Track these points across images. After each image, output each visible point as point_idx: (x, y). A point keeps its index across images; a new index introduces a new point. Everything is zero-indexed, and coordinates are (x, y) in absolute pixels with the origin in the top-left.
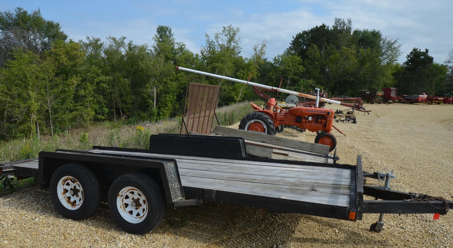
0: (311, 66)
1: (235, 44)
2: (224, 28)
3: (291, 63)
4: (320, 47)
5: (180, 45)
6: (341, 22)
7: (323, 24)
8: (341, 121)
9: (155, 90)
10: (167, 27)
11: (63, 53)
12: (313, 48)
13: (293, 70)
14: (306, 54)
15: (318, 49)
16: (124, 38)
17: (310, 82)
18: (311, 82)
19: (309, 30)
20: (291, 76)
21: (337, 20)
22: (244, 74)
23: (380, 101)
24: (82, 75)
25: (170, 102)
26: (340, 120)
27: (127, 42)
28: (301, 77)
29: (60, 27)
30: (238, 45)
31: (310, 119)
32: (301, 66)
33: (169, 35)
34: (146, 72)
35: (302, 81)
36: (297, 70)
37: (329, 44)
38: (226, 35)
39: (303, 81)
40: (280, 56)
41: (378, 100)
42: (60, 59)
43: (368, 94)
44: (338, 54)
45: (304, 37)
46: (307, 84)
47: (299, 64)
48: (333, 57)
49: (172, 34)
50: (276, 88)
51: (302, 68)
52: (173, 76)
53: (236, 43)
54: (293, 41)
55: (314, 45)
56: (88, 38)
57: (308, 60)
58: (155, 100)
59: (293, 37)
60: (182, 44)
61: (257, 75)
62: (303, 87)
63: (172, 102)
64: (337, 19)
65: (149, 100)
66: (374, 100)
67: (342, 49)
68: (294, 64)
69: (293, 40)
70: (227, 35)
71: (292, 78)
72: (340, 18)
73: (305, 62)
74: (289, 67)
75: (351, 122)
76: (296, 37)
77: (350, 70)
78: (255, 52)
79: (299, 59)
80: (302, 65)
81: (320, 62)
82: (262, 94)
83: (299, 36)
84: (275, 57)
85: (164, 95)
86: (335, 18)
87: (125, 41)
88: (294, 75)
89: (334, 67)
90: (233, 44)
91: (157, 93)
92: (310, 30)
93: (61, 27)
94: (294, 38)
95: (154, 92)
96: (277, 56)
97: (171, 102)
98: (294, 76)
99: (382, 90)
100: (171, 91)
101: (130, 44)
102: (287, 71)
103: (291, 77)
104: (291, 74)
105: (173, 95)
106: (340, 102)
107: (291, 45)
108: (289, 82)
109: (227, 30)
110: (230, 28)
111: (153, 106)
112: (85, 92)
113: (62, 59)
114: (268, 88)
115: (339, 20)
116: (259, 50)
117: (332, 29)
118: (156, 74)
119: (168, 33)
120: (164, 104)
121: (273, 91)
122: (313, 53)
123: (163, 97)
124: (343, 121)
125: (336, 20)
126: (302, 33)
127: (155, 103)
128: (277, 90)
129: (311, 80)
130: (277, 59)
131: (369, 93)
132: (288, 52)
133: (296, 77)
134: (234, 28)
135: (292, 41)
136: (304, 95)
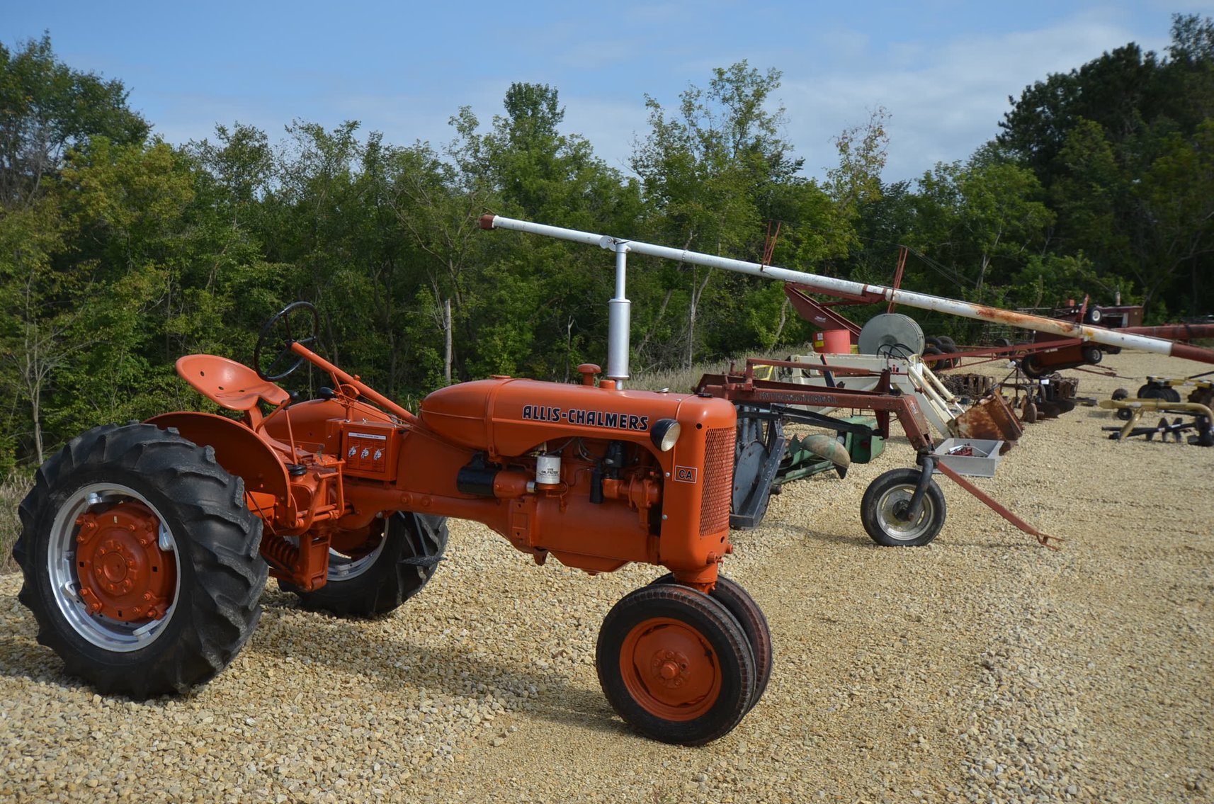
0: (1079, 203)
1: (763, 133)
2: (720, 73)
3: (990, 196)
4: (1114, 129)
5: (570, 146)
6: (1198, 27)
7: (1131, 45)
8: (1136, 432)
9: (449, 310)
10: (544, 88)
11: (103, 183)
12: (1083, 132)
13: (1001, 220)
14: (1058, 157)
15: (1106, 137)
16: (353, 126)
17: (1070, 265)
18: (1075, 263)
19: (1074, 71)
20: (993, 243)
21: (1183, 21)
22: (798, 242)
24: (183, 260)
25: (506, 356)
26: (1129, 431)
27: (361, 137)
28: (1034, 249)
29: (124, 93)
30: (772, 132)
31: (549, 470)
32: (1036, 203)
33: (550, 116)
34: (419, 246)
35: (1039, 264)
36: (1019, 219)
37: (1148, 113)
38: (725, 100)
39: (1044, 262)
40: (945, 169)
42: (88, 203)
44: (1186, 150)
45: (1055, 96)
46: (1061, 275)
47: (1028, 198)
48: (1167, 163)
49: (558, 111)
50: (879, 289)
51: (1038, 214)
52: (524, 258)
53: (767, 128)
54: (1011, 116)
55: (1090, 122)
56: (222, 131)
57: (1070, 181)
58: (449, 349)
59: (1011, 98)
60: (577, 141)
61: (850, 244)
62: (1045, 284)
63: (518, 356)
64: (1180, 18)
65: (426, 350)
67: (1203, 130)
68: (1006, 197)
69: (1013, 113)
70: (732, 98)
71: (997, 253)
72: (1194, 15)
73: (1054, 187)
74: (984, 209)
75: (1189, 438)
76: (1024, 97)
78: (843, 156)
79: (1026, 177)
80: (1039, 200)
81: (1115, 186)
82: (823, 315)
83: (1036, 97)
84: (928, 175)
85: (488, 329)
86: (1174, 15)
87: (355, 135)
88: (1004, 239)
89: (1172, 204)
90: (754, 130)
91: (457, 320)
92: (1079, 70)
93: (127, 95)
94: (1013, 104)
95: (446, 317)
96: (933, 169)
97: (512, 353)
98: (1005, 245)
100: (512, 313)
101: (373, 147)
102: (975, 224)
103: (994, 248)
104: (996, 237)
105: (521, 329)
106: (1166, 345)
107: (1001, 131)
108: (985, 266)
109: (728, 80)
110: (740, 70)
111: (443, 372)
112: (189, 322)
113: (93, 202)
114: (847, 290)
115: (1193, 20)
116: (857, 149)
117: (1169, 60)
118: (458, 249)
119: (544, 107)
120: (487, 364)
121: (867, 299)
122: (1086, 152)
123: (484, 336)
124: (1149, 433)
125: (1177, 22)
126: (1045, 81)
127: (449, 360)
128: (883, 295)
129: (1075, 257)
130: (935, 178)
132: (991, 156)
133: (1016, 249)
134: (758, 73)
135: (1006, 115)
136: (1002, 317)
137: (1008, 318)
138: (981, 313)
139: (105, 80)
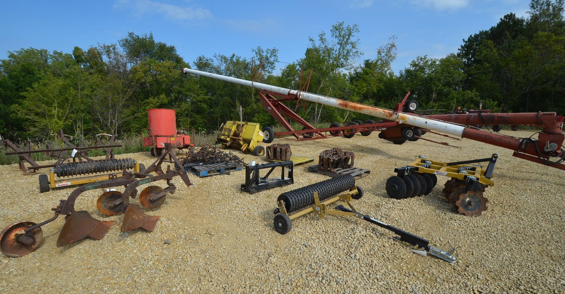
12: (486, 46)
18: (471, 94)
35: (455, 94)
46: (464, 98)
69: (464, 45)
71: (439, 91)
77: (554, 72)
83: (474, 38)
94: (464, 42)
95: (240, 111)
102: (431, 79)
106: (460, 128)
126: (478, 33)
130: (417, 63)
133: (447, 88)
135: (461, 46)
136: (352, 107)
137: (355, 108)
138: (341, 104)
139: (168, 45)
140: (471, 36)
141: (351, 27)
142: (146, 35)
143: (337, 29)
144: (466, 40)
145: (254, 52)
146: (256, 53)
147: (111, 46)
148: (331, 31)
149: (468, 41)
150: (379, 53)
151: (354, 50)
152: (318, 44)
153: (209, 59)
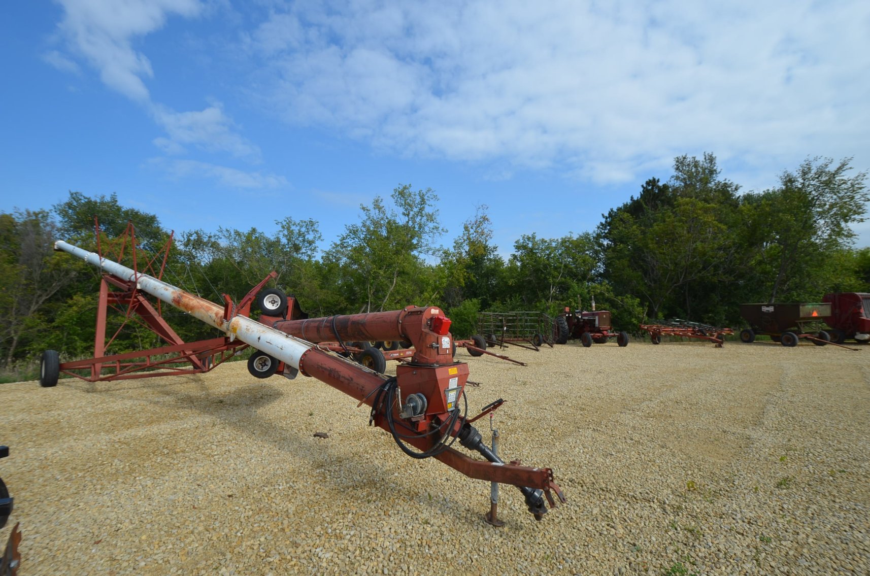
23: (822, 336)
41: (811, 333)
43: (768, 313)
66: (794, 332)
99: (825, 300)
131: (771, 309)
140: (612, 210)
141: (424, 192)
142: (103, 197)
143: (402, 194)
144: (607, 214)
145: (280, 225)
146: (283, 227)
147: (40, 213)
148: (392, 196)
149: (609, 217)
150: (466, 228)
151: (431, 225)
152: (374, 214)
153: (212, 235)
